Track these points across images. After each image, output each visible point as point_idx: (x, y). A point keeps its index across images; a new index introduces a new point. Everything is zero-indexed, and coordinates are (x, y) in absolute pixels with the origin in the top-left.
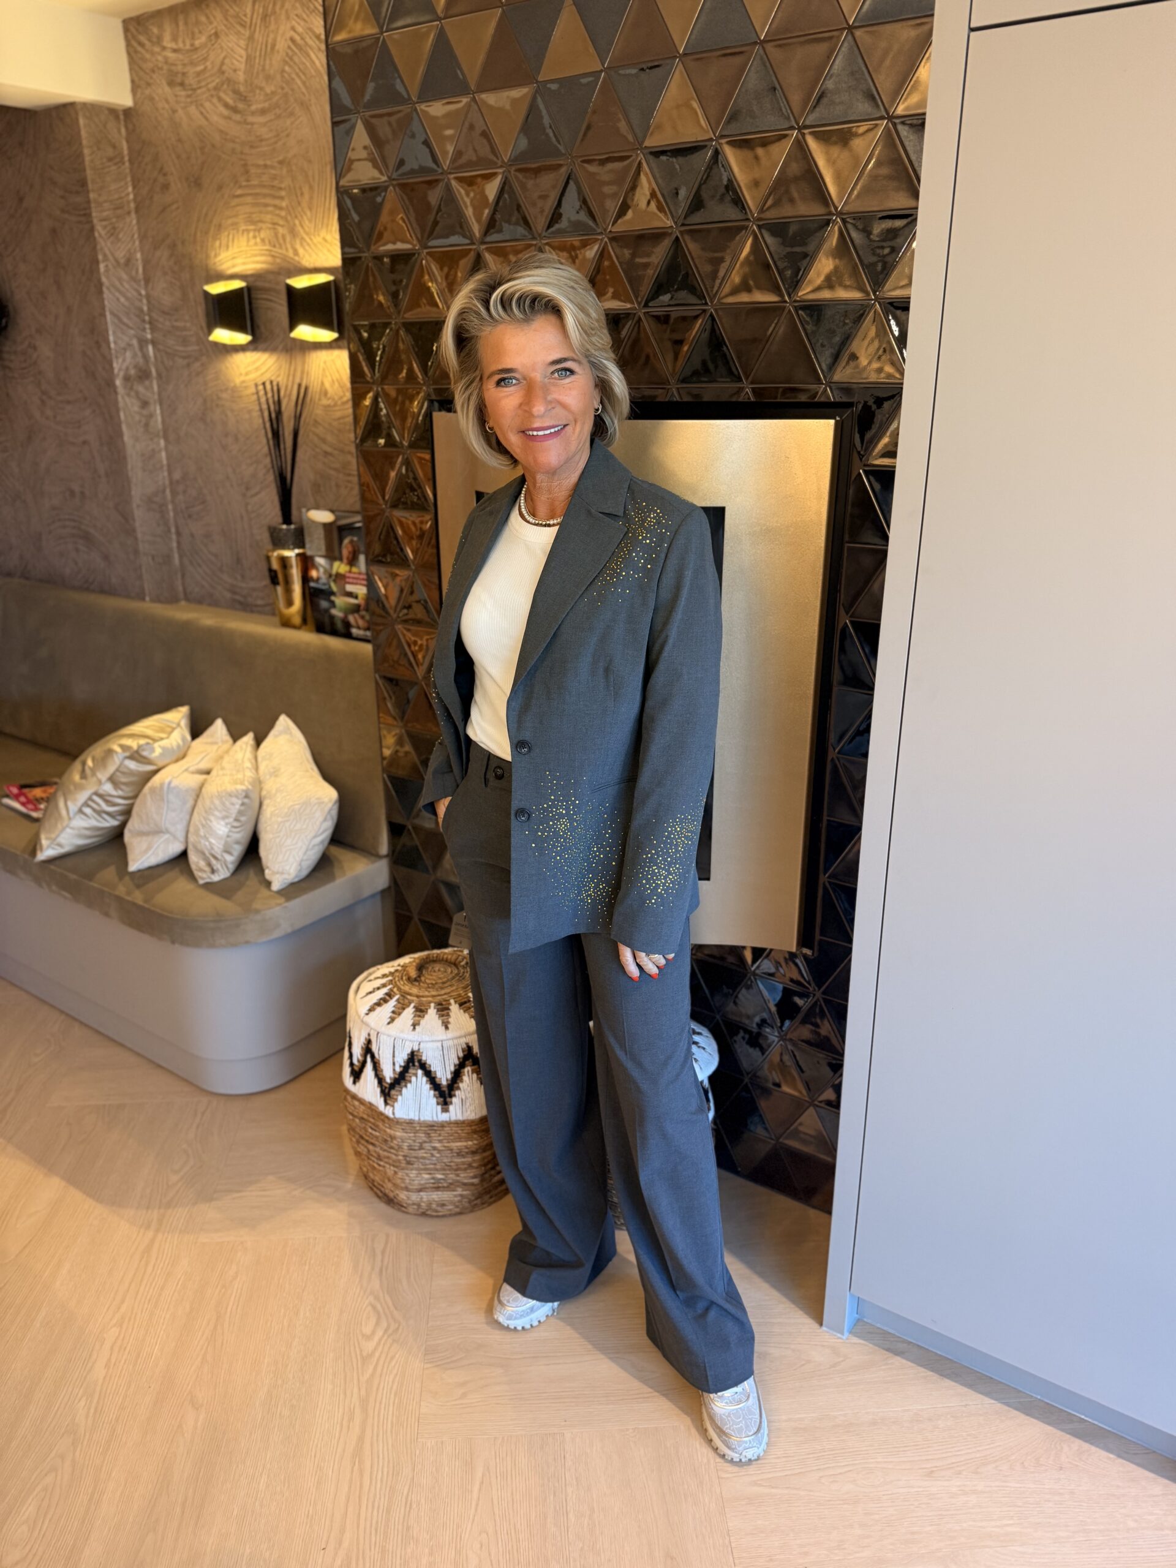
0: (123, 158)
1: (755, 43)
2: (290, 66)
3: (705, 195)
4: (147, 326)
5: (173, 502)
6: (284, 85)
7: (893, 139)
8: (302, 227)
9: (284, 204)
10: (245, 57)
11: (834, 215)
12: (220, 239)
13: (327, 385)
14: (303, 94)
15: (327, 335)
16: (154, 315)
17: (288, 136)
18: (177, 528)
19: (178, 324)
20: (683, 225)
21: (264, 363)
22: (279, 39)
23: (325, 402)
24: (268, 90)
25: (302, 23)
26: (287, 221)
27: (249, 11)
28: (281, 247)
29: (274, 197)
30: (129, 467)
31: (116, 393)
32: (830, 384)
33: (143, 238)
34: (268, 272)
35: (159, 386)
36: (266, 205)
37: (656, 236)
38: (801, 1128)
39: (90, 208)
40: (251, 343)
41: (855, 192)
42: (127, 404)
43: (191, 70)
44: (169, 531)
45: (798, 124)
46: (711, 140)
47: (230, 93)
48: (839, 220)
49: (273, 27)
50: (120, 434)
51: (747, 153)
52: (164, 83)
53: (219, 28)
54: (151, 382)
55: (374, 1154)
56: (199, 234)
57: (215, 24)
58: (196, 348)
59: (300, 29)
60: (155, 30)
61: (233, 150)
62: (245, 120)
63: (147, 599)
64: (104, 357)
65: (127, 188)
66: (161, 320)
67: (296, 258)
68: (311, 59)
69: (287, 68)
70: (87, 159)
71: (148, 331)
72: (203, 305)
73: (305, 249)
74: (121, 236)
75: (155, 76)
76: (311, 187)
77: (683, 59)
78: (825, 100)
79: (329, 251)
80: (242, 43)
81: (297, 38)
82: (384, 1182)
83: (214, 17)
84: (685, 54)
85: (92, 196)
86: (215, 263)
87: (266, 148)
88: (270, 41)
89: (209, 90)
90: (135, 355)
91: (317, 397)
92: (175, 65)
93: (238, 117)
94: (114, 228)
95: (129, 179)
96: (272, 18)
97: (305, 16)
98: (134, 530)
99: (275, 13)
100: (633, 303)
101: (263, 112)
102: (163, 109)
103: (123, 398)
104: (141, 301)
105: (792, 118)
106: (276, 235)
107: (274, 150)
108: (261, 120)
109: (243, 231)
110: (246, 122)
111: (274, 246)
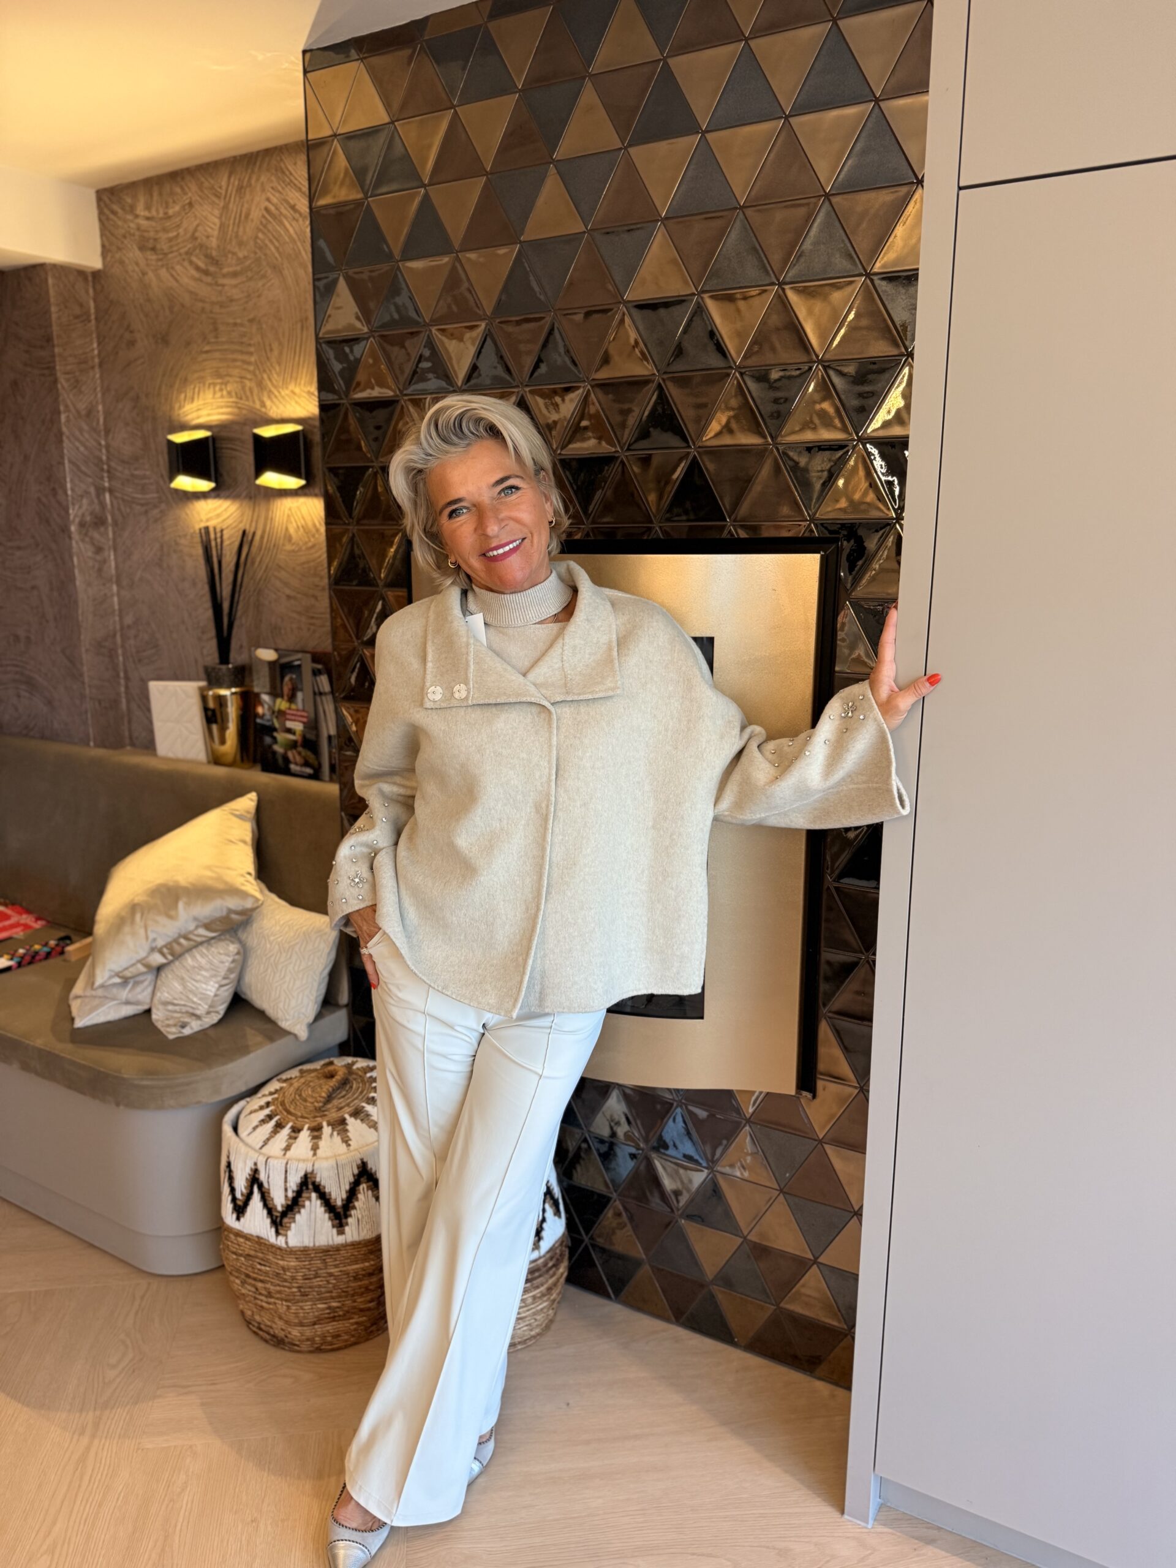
0: (89, 316)
1: (736, 208)
2: (264, 233)
3: (686, 344)
4: (105, 475)
5: (123, 646)
6: (258, 251)
7: (871, 293)
8: (270, 379)
9: (253, 359)
10: (218, 225)
11: (815, 362)
12: (186, 392)
13: (292, 531)
14: (276, 258)
15: (292, 482)
16: (113, 464)
17: (259, 296)
18: (126, 672)
19: (136, 473)
20: (665, 373)
21: (226, 510)
22: (253, 208)
23: (288, 547)
24: (241, 255)
25: (277, 195)
26: (255, 375)
27: (224, 183)
28: (247, 399)
29: (242, 352)
30: (80, 611)
31: (70, 538)
32: (812, 520)
33: (106, 391)
34: (232, 423)
35: (114, 533)
36: (235, 360)
37: (637, 384)
38: (803, 1290)
39: (54, 362)
40: (213, 490)
41: (836, 343)
42: (80, 548)
43: (163, 236)
44: (118, 676)
45: (778, 280)
46: (694, 294)
47: (202, 257)
48: (820, 367)
49: (248, 197)
50: (72, 579)
51: (728, 306)
52: (135, 247)
53: (193, 199)
54: (106, 529)
56: (164, 387)
57: (190, 194)
58: (155, 495)
59: (275, 200)
60: (129, 200)
61: (203, 310)
62: (217, 282)
63: (92, 744)
64: (59, 503)
65: (92, 344)
66: (120, 468)
67: (263, 410)
68: (285, 227)
69: (260, 235)
70: (54, 316)
71: (106, 479)
72: (166, 456)
73: (272, 401)
74: (83, 388)
75: (126, 242)
76: (281, 344)
77: (665, 222)
78: (802, 260)
79: (297, 402)
80: (217, 212)
81: (272, 208)
83: (189, 188)
84: (666, 218)
85: (57, 350)
86: (179, 415)
87: (236, 308)
88: (244, 210)
89: (180, 254)
90: (91, 503)
91: (281, 542)
92: (148, 231)
93: (209, 279)
94: (77, 381)
95: (94, 336)
96: (248, 190)
97: (280, 188)
98: (81, 675)
99: (249, 185)
100: (616, 447)
101: (235, 275)
102: (134, 271)
103: (77, 542)
104: (100, 450)
105: (772, 275)
106: (243, 388)
107: (245, 309)
108: (234, 282)
109: (210, 384)
110: (217, 284)
111: (241, 399)
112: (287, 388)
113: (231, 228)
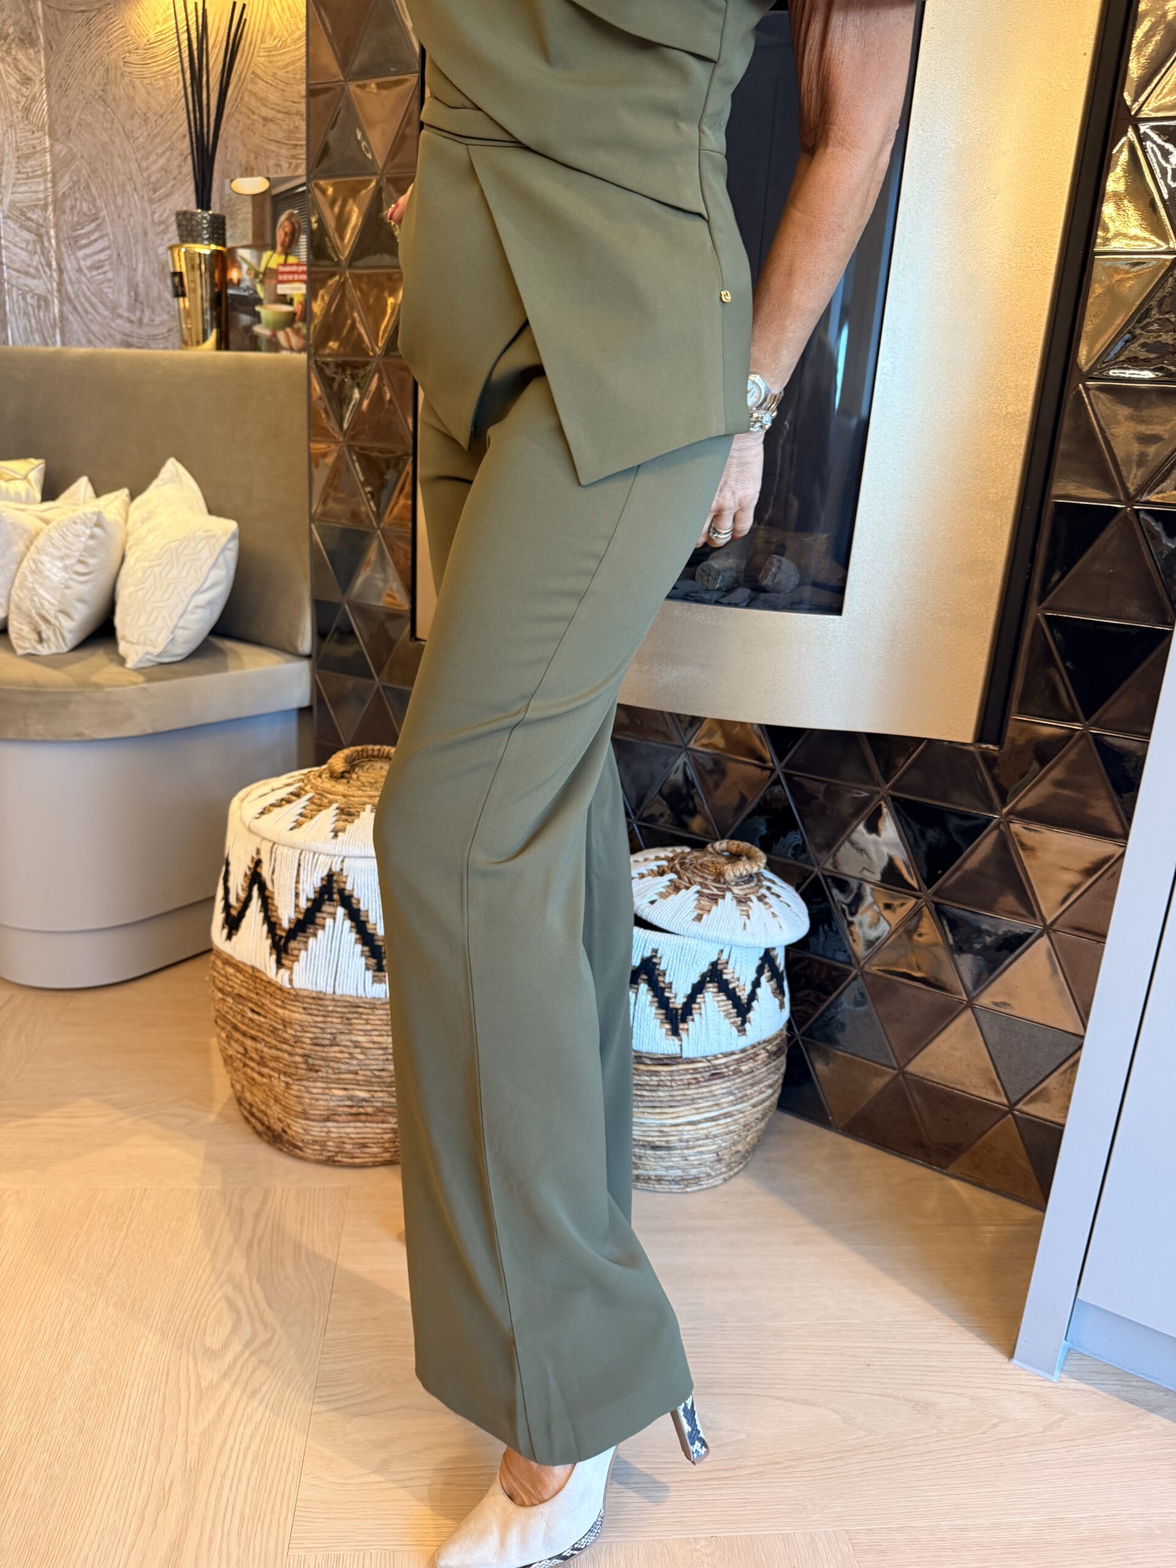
5: (56, 226)
13: (274, 16)
18: (60, 261)
23: (268, 45)
35: (47, 58)
54: (38, 53)
55: (256, 1057)
82: (268, 1105)
91: (258, 36)
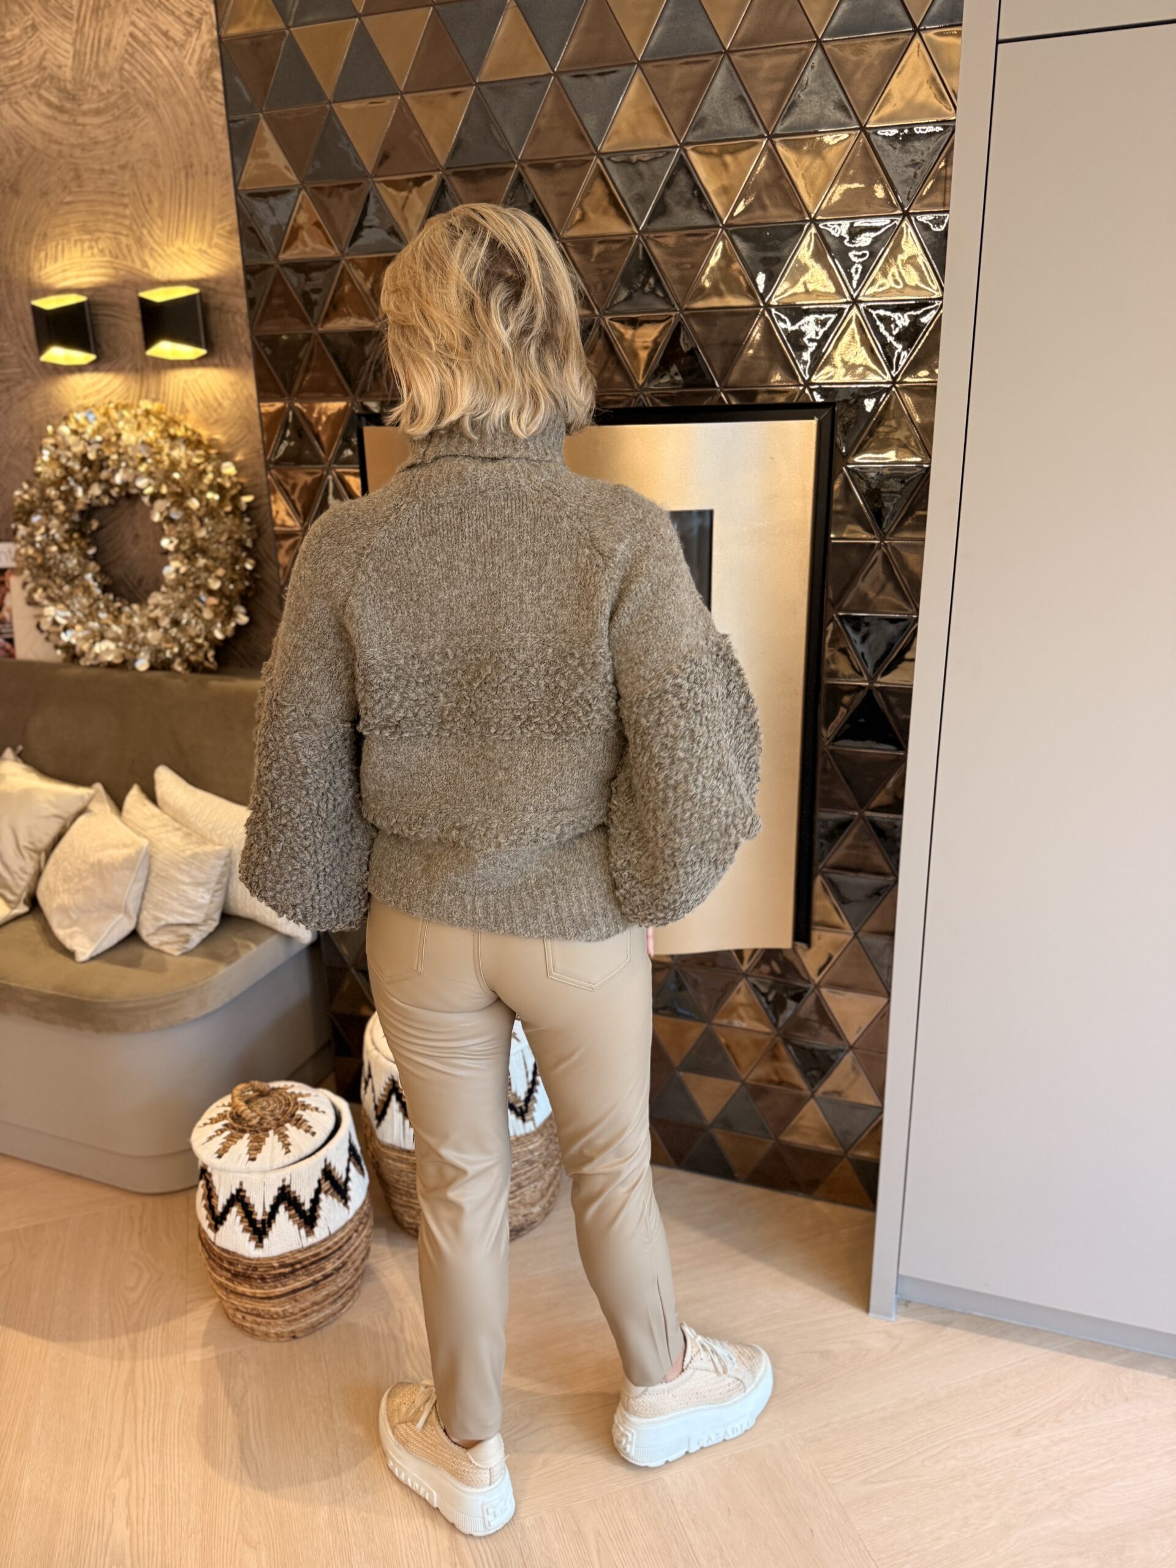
1: (721, 53)
2: (130, 63)
3: (670, 200)
6: (124, 84)
7: (867, 148)
8: (151, 236)
9: (128, 212)
10: (72, 53)
11: (807, 221)
12: (46, 250)
14: (148, 94)
15: (191, 352)
17: (130, 138)
20: (646, 230)
21: (107, 385)
22: (115, 34)
24: (104, 90)
25: (144, 18)
26: (130, 228)
27: (75, 2)
28: (125, 258)
29: (114, 204)
32: (807, 385)
34: (109, 286)
36: (105, 213)
38: (802, 1123)
40: (92, 363)
45: (767, 132)
46: (676, 147)
47: (54, 91)
48: (813, 226)
49: (107, 20)
51: (716, 161)
53: (37, 20)
56: (17, 245)
57: (32, 15)
58: (18, 370)
59: (142, 25)
61: (60, 154)
62: (75, 121)
67: (146, 270)
68: (157, 57)
69: (126, 66)
72: (30, 325)
73: (155, 260)
76: (161, 193)
77: (643, 66)
78: (797, 109)
79: (186, 262)
80: (69, 38)
81: (140, 35)
83: (31, 7)
84: (643, 61)
86: (39, 277)
87: (102, 152)
88: (104, 36)
89: (26, 87)
93: (65, 118)
96: (106, 11)
97: (147, 11)
99: (110, 5)
100: (592, 309)
101: (98, 112)
105: (761, 127)
106: (119, 245)
107: (113, 153)
108: (96, 120)
109: (76, 241)
110: (75, 123)
111: (117, 257)
112: (173, 245)
113: (88, 57)
